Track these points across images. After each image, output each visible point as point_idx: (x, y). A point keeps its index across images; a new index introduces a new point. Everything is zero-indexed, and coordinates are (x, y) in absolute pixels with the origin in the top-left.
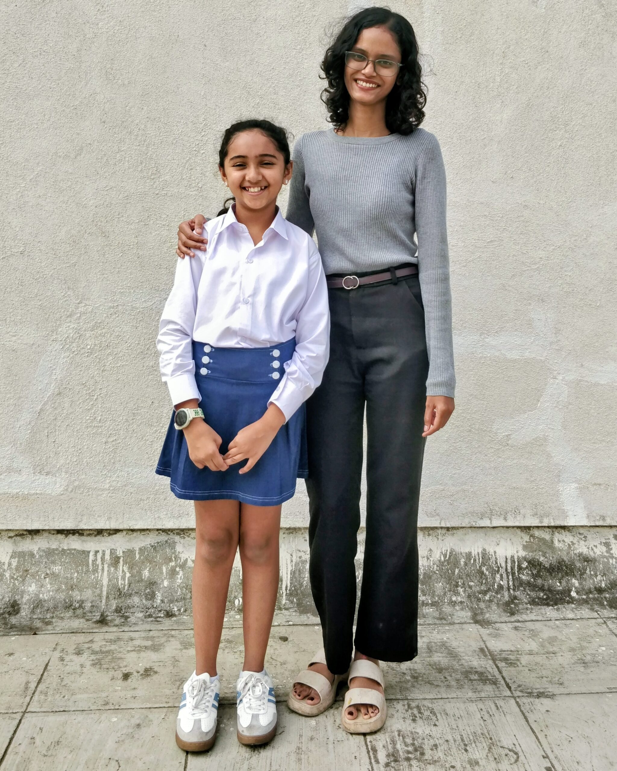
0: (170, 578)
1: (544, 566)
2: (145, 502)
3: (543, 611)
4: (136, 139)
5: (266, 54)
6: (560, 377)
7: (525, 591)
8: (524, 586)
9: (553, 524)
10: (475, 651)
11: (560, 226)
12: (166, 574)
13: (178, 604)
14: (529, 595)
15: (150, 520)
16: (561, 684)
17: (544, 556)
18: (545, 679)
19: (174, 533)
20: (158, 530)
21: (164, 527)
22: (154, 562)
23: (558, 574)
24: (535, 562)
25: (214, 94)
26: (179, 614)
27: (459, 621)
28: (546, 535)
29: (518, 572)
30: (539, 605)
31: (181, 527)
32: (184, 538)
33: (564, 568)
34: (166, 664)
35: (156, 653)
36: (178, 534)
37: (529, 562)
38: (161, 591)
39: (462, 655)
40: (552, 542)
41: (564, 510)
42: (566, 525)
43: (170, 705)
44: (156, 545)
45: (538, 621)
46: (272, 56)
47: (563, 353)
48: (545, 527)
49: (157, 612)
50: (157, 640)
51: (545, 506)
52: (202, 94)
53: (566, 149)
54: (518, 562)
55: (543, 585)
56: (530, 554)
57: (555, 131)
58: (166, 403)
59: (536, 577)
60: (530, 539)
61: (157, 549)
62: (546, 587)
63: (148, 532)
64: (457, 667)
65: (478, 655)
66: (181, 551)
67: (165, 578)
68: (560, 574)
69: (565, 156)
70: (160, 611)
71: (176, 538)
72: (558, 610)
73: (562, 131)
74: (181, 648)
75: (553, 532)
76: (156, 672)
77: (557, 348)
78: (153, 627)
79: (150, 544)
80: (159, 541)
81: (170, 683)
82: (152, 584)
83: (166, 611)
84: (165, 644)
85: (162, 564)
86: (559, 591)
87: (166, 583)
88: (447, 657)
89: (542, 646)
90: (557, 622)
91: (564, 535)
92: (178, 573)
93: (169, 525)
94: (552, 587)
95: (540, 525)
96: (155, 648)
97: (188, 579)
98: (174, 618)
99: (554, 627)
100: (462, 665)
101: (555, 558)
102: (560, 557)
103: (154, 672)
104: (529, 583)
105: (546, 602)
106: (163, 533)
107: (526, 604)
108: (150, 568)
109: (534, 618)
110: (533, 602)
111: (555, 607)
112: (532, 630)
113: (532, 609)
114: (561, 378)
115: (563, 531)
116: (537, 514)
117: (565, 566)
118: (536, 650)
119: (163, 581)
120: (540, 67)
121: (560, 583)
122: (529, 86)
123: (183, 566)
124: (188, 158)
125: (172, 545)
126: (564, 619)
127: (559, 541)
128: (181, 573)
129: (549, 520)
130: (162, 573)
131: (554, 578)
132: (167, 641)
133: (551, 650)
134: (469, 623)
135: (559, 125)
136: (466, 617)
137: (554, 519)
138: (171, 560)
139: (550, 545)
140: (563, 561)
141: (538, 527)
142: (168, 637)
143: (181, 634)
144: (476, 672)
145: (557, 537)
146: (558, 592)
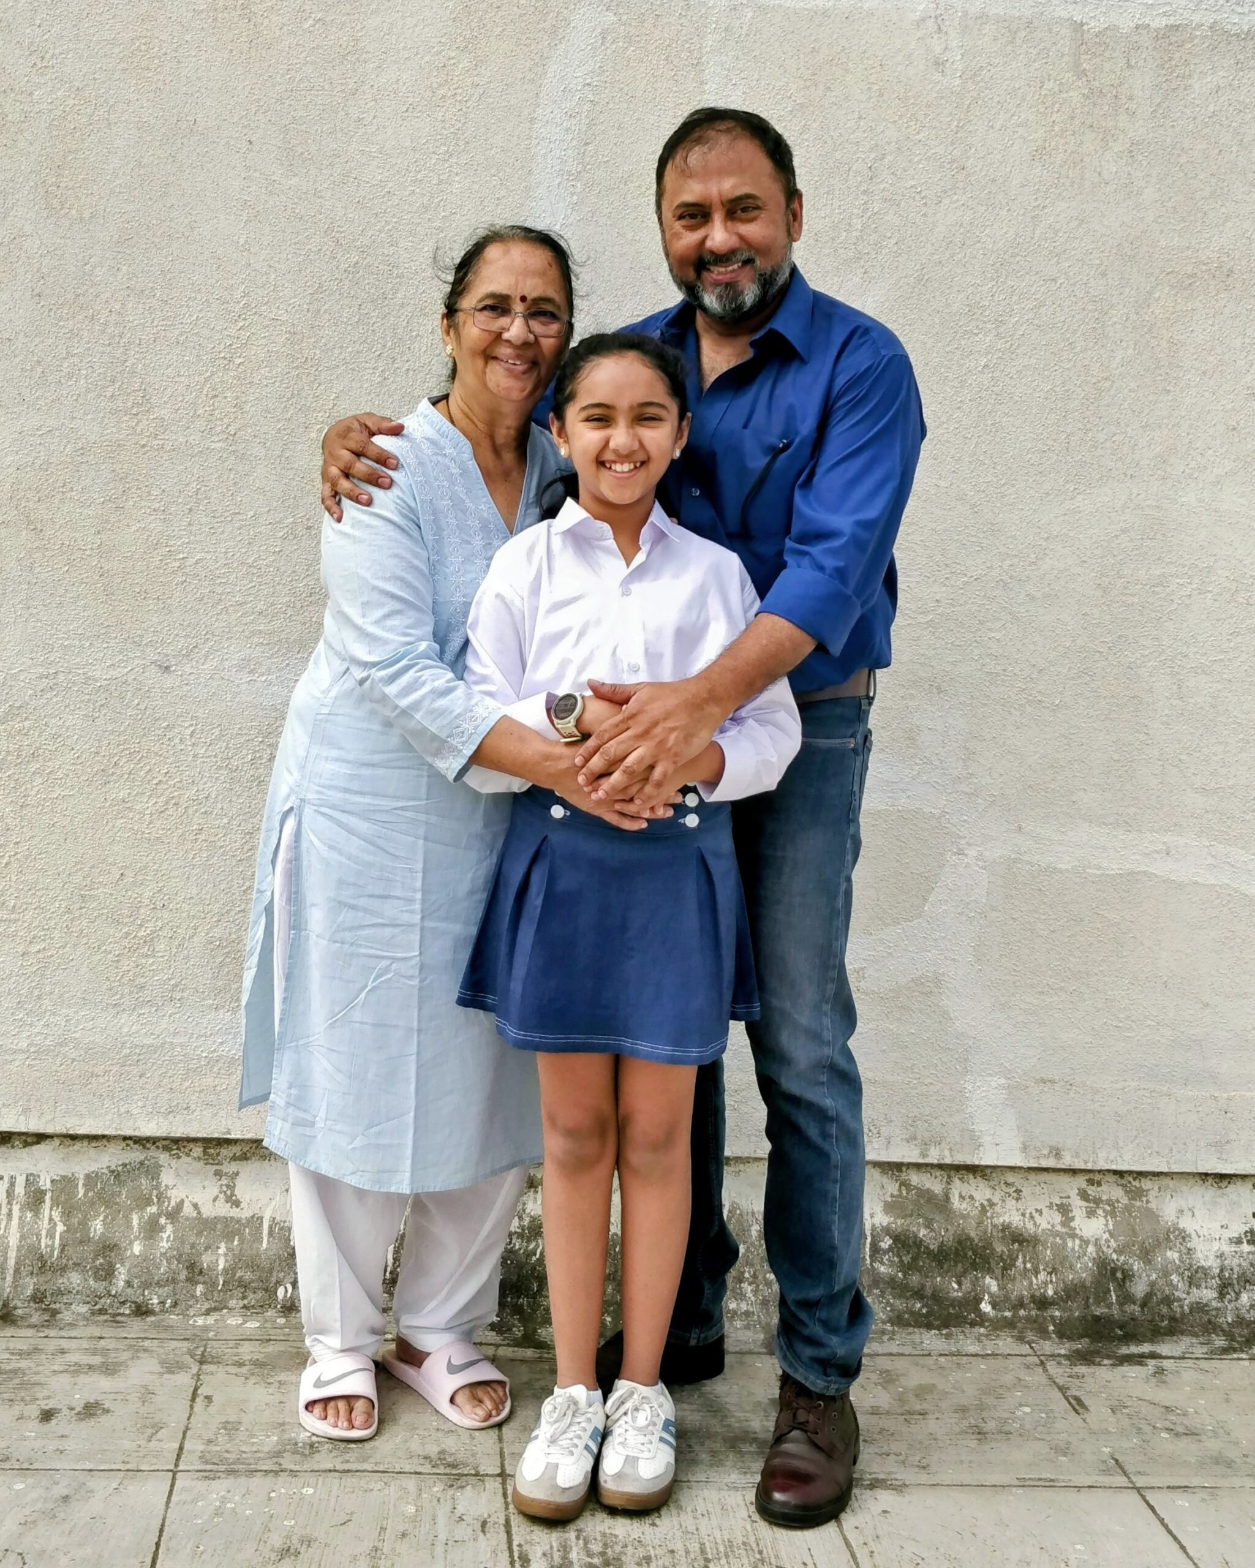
0: (146, 1238)
1: (927, 1248)
2: (102, 1080)
3: (917, 1338)
4: (103, 332)
5: (375, 163)
6: (972, 852)
7: (883, 1297)
8: (881, 1286)
9: (948, 1161)
10: (759, 1403)
11: (981, 535)
12: (140, 1228)
13: (161, 1291)
14: (891, 1305)
15: (108, 1117)
16: (924, 1468)
17: (927, 1227)
18: (892, 1457)
19: (158, 1147)
20: (125, 1138)
21: (137, 1133)
22: (117, 1204)
23: (956, 1266)
24: (908, 1238)
25: (266, 243)
26: (162, 1311)
27: (737, 1349)
28: (934, 1184)
29: (871, 1257)
30: (910, 1325)
31: (172, 1135)
32: (179, 1157)
33: (970, 1253)
34: (128, 1397)
35: (109, 1378)
36: (166, 1148)
37: (896, 1239)
38: (127, 1265)
39: (732, 1408)
40: (947, 1198)
41: (973, 1131)
42: (977, 1163)
43: (129, 1466)
44: (120, 1168)
45: (902, 1355)
46: (388, 167)
47: (980, 801)
48: (932, 1166)
49: (116, 1305)
50: (113, 1355)
51: (935, 1122)
52: (242, 241)
53: (997, 374)
54: (873, 1236)
55: (923, 1286)
56: (899, 1222)
57: (977, 334)
58: (149, 878)
59: (909, 1269)
60: (900, 1190)
61: (122, 1178)
62: (929, 1291)
63: (105, 1142)
64: (718, 1429)
65: (765, 1411)
66: (171, 1183)
67: (137, 1238)
68: (960, 1265)
69: (995, 389)
70: (123, 1303)
71: (162, 1156)
72: (948, 1336)
73: (991, 337)
74: (161, 1370)
75: (949, 1177)
76: (107, 1411)
77: (968, 790)
78: (107, 1332)
79: (108, 1167)
80: (127, 1162)
81: (134, 1429)
82: (109, 1248)
83: (135, 1302)
84: (129, 1362)
85: (132, 1210)
86: (954, 1299)
87: (137, 1248)
88: (699, 1411)
89: (901, 1399)
90: (942, 1359)
91: (974, 1185)
92: (162, 1229)
93: (148, 1129)
94: (941, 1291)
95: (921, 1161)
96: (109, 1369)
97: (183, 1242)
98: (153, 1318)
99: (933, 1367)
100: (729, 1426)
101: (951, 1232)
102: (963, 1229)
103: (103, 1409)
104: (892, 1282)
105: (926, 1323)
106: (136, 1146)
107: (884, 1323)
108: (106, 1217)
109: (895, 1350)
110: (898, 1320)
111: (944, 1332)
112: (887, 1371)
113: (893, 1333)
114: (975, 854)
115: (971, 1176)
116: (915, 1139)
117: (972, 1249)
118: (886, 1407)
119: (131, 1243)
120: (946, 201)
121: (959, 1283)
122: (923, 238)
123: (174, 1215)
124: (208, 374)
125: (153, 1172)
126: (959, 1354)
127: (962, 1197)
128: (169, 1229)
129: (942, 1151)
130: (129, 1226)
131: (947, 1272)
132: (133, 1358)
133: (918, 1407)
134: (759, 1353)
135: (985, 323)
136: (754, 1341)
137: (951, 1150)
138: (149, 1202)
139: (942, 1205)
140: (969, 1238)
141: (918, 1166)
142: (137, 1351)
143: (163, 1347)
144: (755, 1440)
145: (959, 1188)
146: (954, 1302)
